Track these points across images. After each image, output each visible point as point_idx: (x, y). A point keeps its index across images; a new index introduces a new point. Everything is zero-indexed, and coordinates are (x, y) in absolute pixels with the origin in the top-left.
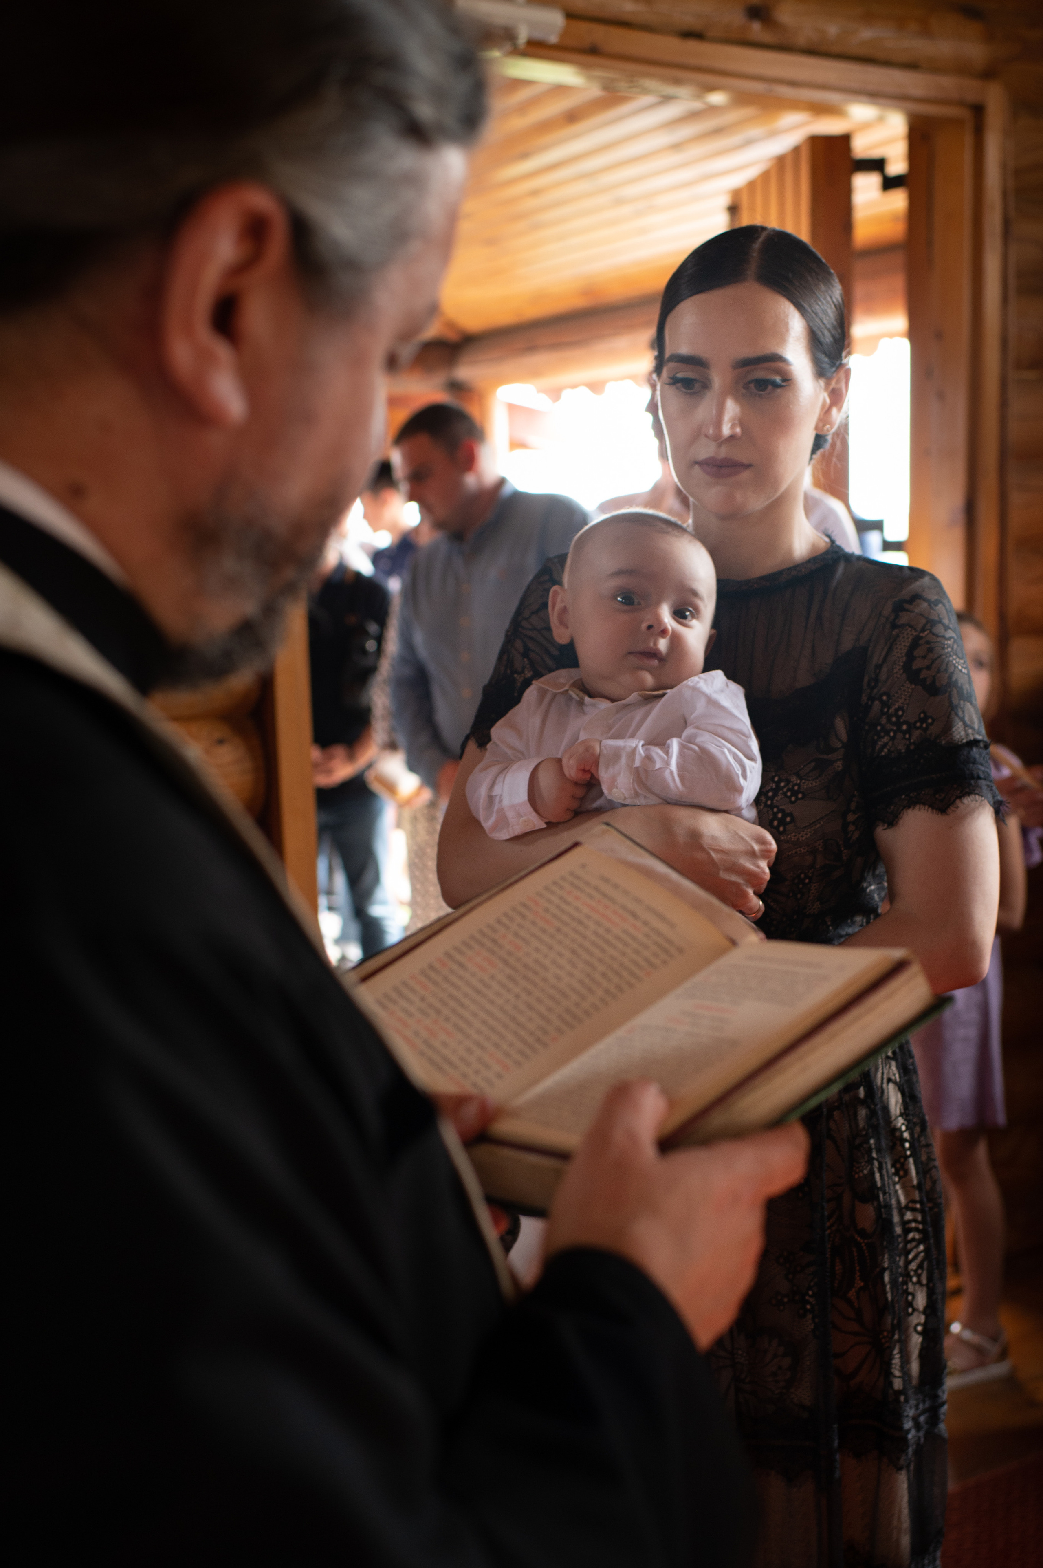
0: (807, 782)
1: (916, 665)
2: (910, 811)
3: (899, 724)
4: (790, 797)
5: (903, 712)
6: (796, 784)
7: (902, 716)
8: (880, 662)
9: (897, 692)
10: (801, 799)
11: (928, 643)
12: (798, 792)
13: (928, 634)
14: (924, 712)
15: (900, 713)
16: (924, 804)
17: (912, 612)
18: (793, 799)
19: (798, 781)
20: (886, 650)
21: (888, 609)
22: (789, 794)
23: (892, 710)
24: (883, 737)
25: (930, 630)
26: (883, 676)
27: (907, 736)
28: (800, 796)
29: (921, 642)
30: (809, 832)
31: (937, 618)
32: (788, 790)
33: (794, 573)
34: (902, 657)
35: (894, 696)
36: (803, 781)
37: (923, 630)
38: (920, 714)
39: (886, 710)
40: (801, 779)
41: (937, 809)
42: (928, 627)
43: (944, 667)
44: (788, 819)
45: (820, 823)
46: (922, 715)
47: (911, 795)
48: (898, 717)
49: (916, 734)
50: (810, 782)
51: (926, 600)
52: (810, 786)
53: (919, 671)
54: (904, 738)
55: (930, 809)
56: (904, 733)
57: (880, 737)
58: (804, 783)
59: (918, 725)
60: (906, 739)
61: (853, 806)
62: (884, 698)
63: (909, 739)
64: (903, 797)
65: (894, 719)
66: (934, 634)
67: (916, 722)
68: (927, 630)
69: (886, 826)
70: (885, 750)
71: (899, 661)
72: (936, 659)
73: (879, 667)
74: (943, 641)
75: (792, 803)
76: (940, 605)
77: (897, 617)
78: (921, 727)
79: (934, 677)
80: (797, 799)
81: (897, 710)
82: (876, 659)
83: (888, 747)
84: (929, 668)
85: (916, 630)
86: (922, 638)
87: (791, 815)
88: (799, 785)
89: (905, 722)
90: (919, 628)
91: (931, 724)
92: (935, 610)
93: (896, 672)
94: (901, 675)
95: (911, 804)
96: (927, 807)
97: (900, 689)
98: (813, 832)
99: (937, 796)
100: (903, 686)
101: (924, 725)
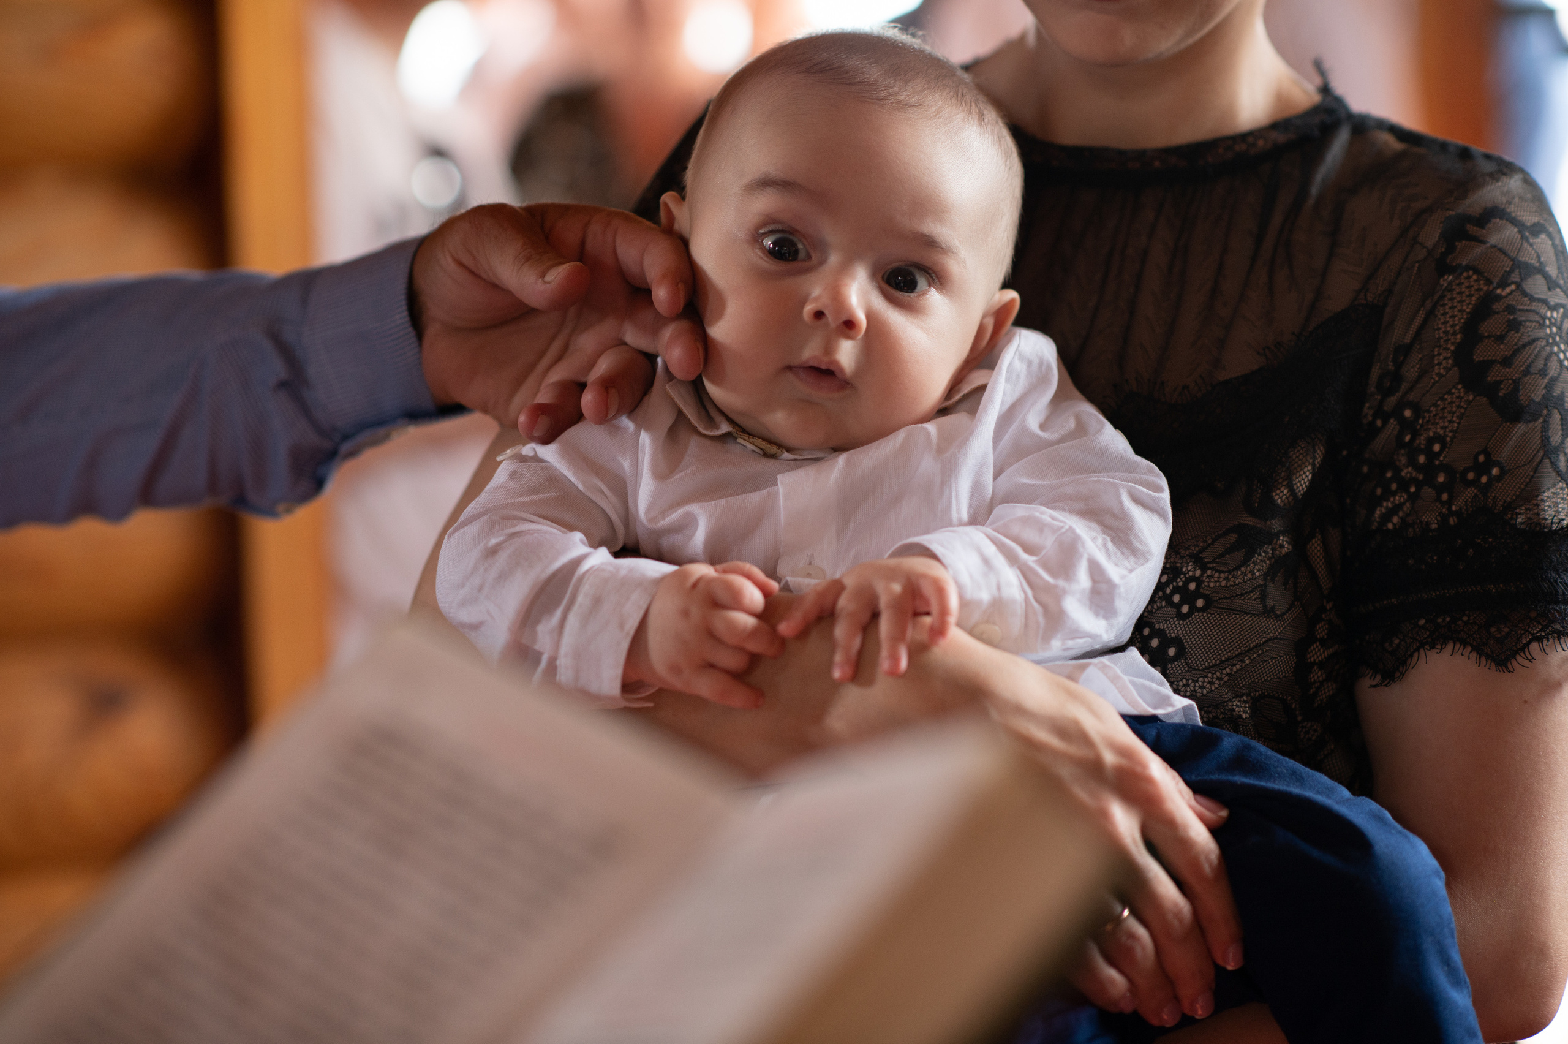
0: (1217, 575)
1: (1481, 353)
2: (1433, 655)
3: (1430, 471)
4: (1178, 606)
5: (1443, 447)
6: (1193, 579)
7: (1439, 453)
8: (1407, 341)
9: (1435, 405)
10: (1203, 610)
11: (1511, 309)
12: (1197, 594)
13: (1512, 292)
14: (1488, 455)
15: (1437, 447)
16: (1464, 643)
17: (1483, 242)
18: (1185, 609)
19: (1198, 573)
20: (1421, 316)
21: (1431, 235)
22: (1176, 598)
23: (1422, 440)
24: (1394, 494)
25: (1518, 285)
26: (1411, 371)
27: (1445, 497)
28: (1200, 603)
29: (1497, 307)
30: (1219, 679)
31: (1534, 262)
32: (1176, 590)
33: (1241, 147)
34: (1455, 334)
35: (1429, 411)
36: (1209, 572)
37: (1503, 284)
38: (1479, 454)
39: (1408, 438)
40: (1204, 569)
41: (1488, 657)
42: (1515, 277)
43: (1540, 364)
44: (1172, 652)
45: (1242, 661)
46: (1482, 458)
47: (1440, 620)
48: (1431, 456)
49: (1466, 496)
50: (1222, 575)
51: (1514, 222)
52: (1224, 583)
53: (1488, 365)
54: (1438, 499)
55: (1474, 655)
56: (1440, 489)
57: (1388, 493)
58: (1211, 576)
59: (1471, 476)
60: (1442, 503)
61: (1321, 631)
62: (1408, 413)
63: (1449, 503)
64: (1422, 622)
65: (1422, 459)
66: (1525, 294)
67: (1467, 470)
68: (1513, 283)
69: (1379, 678)
70: (1395, 520)
71: (1447, 341)
72: (1524, 346)
73: (1404, 351)
74: (1543, 310)
75: (1182, 617)
76: (1543, 236)
77: (1451, 249)
78: (1475, 482)
79: (1516, 383)
80: (1193, 609)
81: (1431, 441)
82: (1400, 332)
83: (1401, 514)
84: (1507, 361)
85: (1489, 282)
86: (1499, 298)
87: (1177, 642)
88: (1199, 581)
89: (1445, 468)
90: (1496, 281)
91: (1499, 478)
92: (1531, 245)
93: (1439, 364)
94: (1448, 369)
95: (1437, 639)
96: (1469, 649)
97: (1442, 399)
98: (1226, 679)
99: (1493, 630)
100: (1449, 393)
101: (1484, 479)
